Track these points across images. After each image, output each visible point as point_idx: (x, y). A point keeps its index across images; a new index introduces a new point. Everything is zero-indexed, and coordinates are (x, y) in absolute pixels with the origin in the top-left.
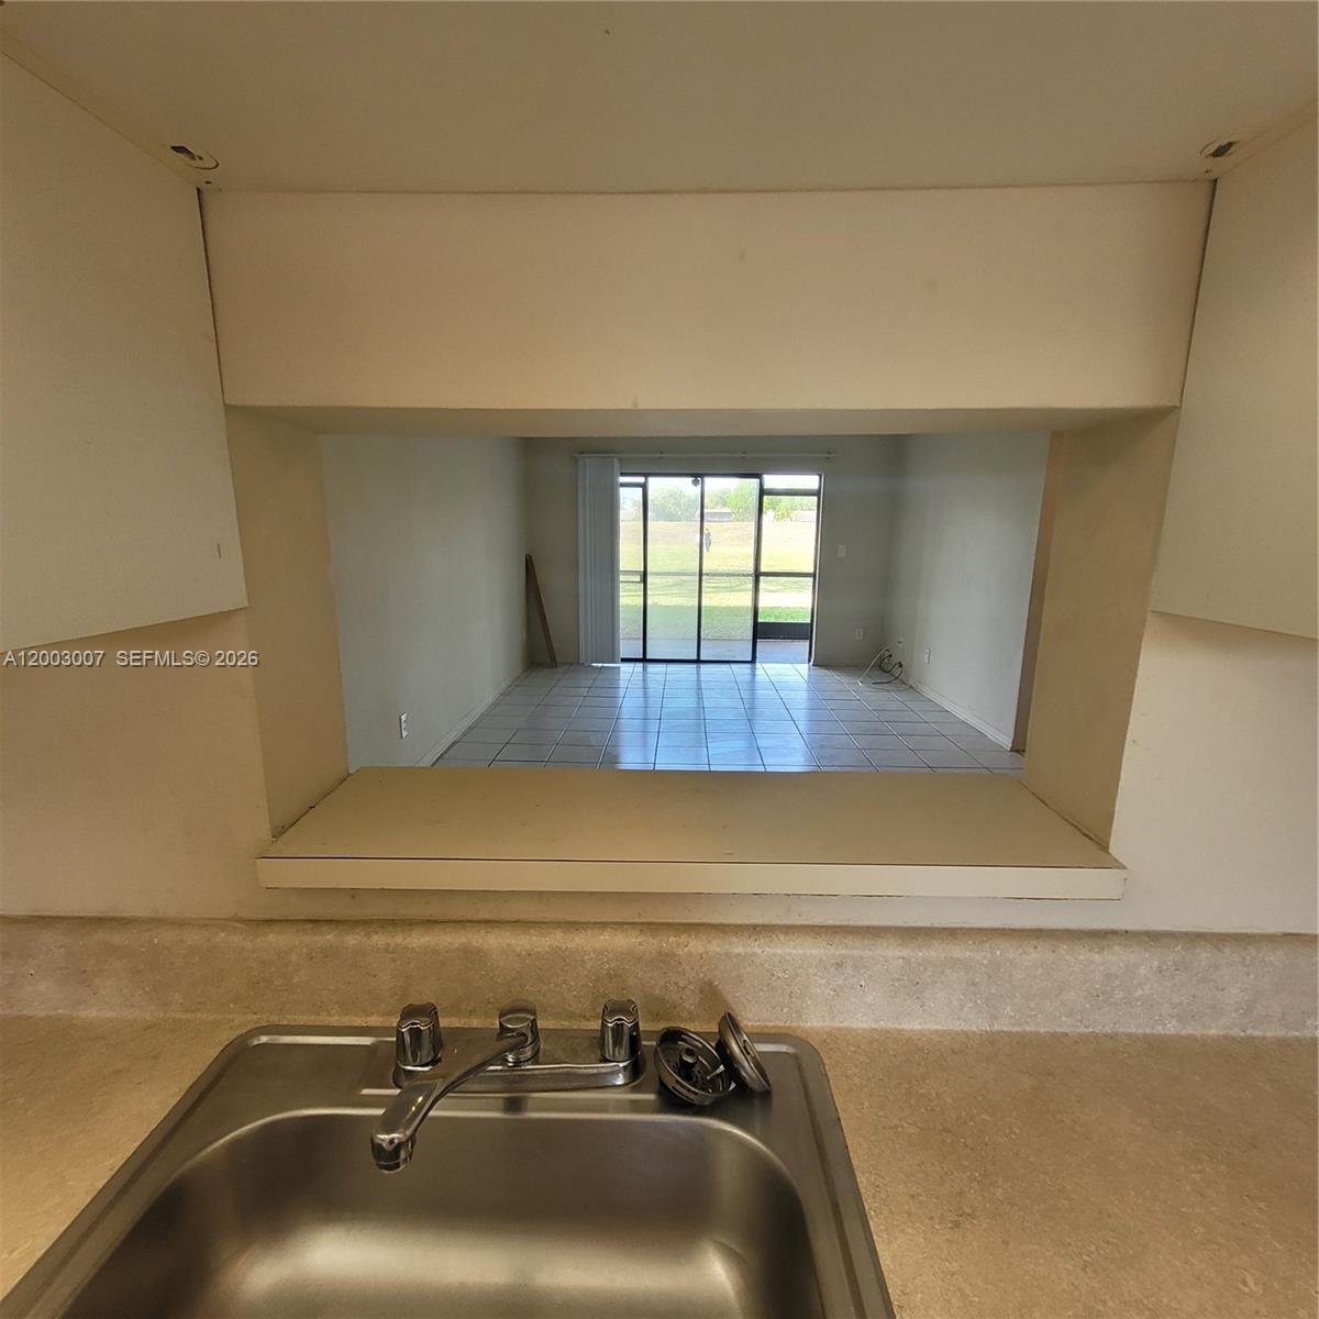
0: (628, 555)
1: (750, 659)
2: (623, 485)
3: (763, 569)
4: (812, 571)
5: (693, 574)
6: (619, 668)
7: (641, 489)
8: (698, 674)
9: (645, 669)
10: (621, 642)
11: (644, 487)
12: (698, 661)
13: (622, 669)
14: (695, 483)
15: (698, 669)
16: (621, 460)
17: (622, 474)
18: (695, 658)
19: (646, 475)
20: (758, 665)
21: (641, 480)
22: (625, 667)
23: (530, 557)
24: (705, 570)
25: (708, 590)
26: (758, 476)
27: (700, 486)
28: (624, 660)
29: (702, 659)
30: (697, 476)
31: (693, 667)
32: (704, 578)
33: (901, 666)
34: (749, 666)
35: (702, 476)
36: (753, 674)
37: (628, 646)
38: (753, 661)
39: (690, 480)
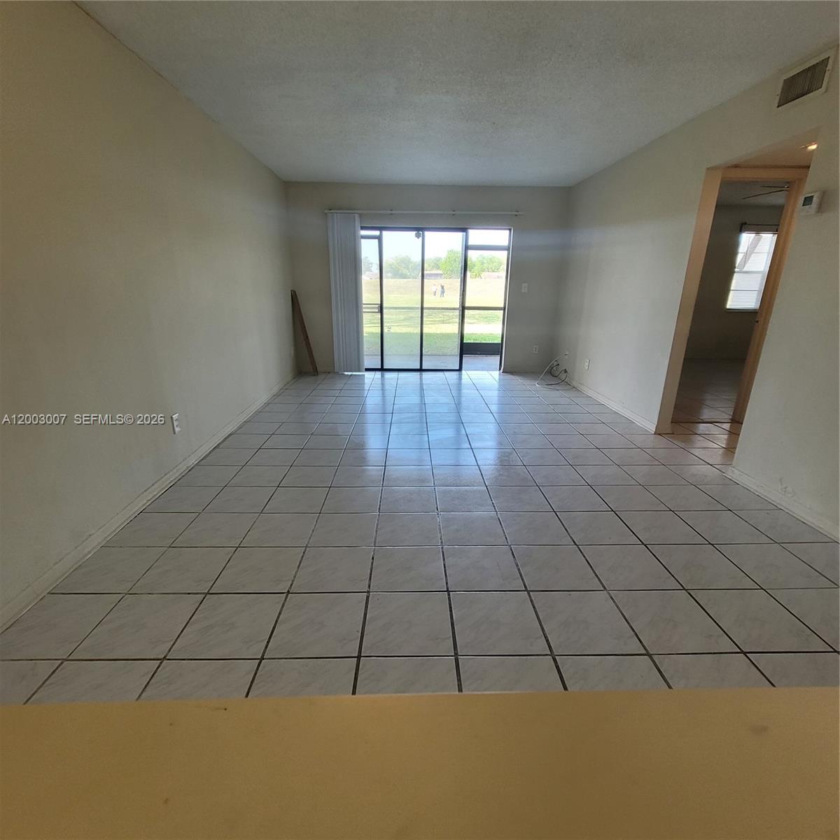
1: (458, 368)
2: (363, 237)
3: (467, 304)
4: (502, 305)
5: (417, 308)
6: (364, 375)
7: (377, 240)
8: (421, 379)
9: (382, 376)
10: (365, 357)
11: (379, 238)
12: (421, 370)
13: (366, 376)
14: (418, 236)
15: (421, 375)
16: (360, 215)
17: (363, 228)
18: (419, 367)
19: (381, 229)
20: (463, 372)
21: (377, 233)
22: (368, 375)
23: (295, 292)
24: (425, 306)
25: (428, 322)
26: (464, 230)
27: (421, 238)
28: (367, 370)
29: (423, 368)
30: (420, 230)
31: (417, 374)
32: (425, 311)
33: (566, 371)
34: (457, 373)
35: (423, 229)
36: (460, 378)
37: (371, 360)
38: (460, 369)
39: (413, 233)
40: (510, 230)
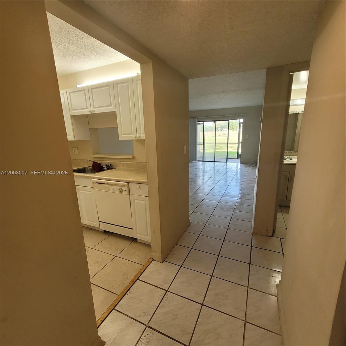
0: (200, 139)
1: (226, 161)
2: (198, 124)
3: (229, 142)
4: (237, 142)
5: (214, 143)
8: (215, 164)
9: (203, 163)
10: (198, 158)
11: (203, 124)
12: (214, 162)
13: (198, 163)
14: (214, 123)
15: (215, 163)
16: (198, 119)
17: (198, 122)
18: (214, 161)
19: (203, 122)
21: (202, 123)
24: (216, 142)
25: (217, 148)
26: (228, 120)
27: (215, 123)
28: (198, 161)
29: (215, 161)
30: (215, 121)
32: (216, 144)
34: (226, 163)
35: (216, 121)
38: (227, 162)
39: (213, 122)
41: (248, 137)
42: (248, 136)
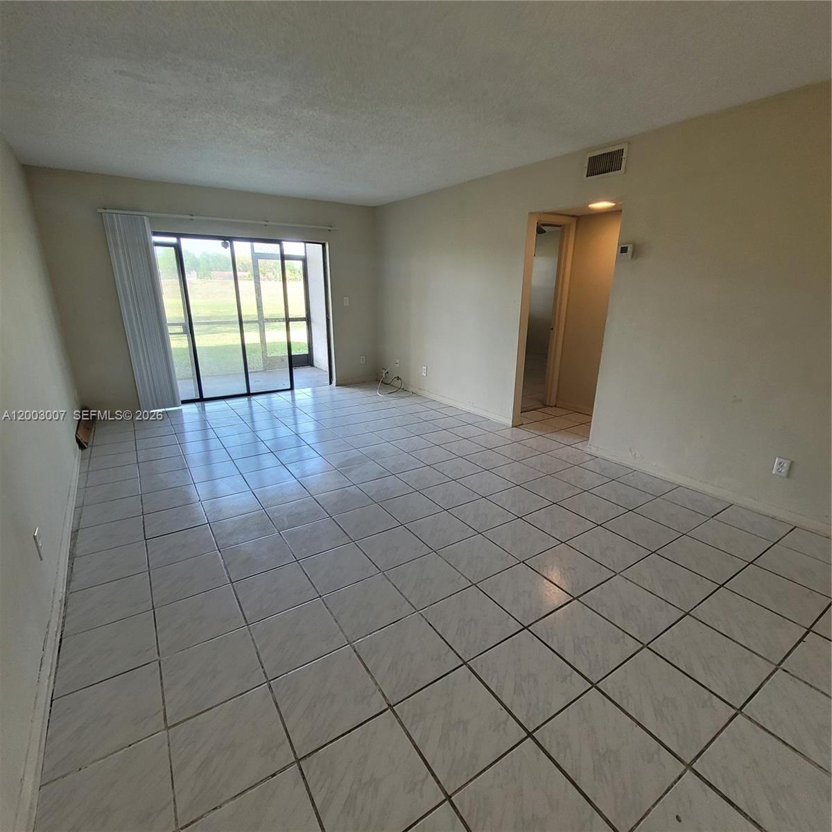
1: (289, 387)
2: (157, 244)
6: (181, 411)
7: (174, 249)
10: (178, 382)
11: (177, 247)
12: (249, 394)
13: (184, 411)
14: (225, 246)
15: (249, 400)
16: (150, 218)
17: (155, 234)
18: (245, 392)
19: (178, 236)
20: (296, 391)
21: (173, 240)
22: (186, 409)
26: (278, 242)
27: (229, 248)
28: (184, 403)
29: (251, 392)
30: (227, 240)
31: (246, 399)
33: (398, 378)
34: (289, 392)
35: (231, 239)
36: (293, 398)
37: (186, 389)
38: (292, 389)
39: (219, 242)
40: (324, 245)
41: (348, 304)
42: (347, 298)
